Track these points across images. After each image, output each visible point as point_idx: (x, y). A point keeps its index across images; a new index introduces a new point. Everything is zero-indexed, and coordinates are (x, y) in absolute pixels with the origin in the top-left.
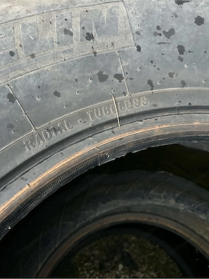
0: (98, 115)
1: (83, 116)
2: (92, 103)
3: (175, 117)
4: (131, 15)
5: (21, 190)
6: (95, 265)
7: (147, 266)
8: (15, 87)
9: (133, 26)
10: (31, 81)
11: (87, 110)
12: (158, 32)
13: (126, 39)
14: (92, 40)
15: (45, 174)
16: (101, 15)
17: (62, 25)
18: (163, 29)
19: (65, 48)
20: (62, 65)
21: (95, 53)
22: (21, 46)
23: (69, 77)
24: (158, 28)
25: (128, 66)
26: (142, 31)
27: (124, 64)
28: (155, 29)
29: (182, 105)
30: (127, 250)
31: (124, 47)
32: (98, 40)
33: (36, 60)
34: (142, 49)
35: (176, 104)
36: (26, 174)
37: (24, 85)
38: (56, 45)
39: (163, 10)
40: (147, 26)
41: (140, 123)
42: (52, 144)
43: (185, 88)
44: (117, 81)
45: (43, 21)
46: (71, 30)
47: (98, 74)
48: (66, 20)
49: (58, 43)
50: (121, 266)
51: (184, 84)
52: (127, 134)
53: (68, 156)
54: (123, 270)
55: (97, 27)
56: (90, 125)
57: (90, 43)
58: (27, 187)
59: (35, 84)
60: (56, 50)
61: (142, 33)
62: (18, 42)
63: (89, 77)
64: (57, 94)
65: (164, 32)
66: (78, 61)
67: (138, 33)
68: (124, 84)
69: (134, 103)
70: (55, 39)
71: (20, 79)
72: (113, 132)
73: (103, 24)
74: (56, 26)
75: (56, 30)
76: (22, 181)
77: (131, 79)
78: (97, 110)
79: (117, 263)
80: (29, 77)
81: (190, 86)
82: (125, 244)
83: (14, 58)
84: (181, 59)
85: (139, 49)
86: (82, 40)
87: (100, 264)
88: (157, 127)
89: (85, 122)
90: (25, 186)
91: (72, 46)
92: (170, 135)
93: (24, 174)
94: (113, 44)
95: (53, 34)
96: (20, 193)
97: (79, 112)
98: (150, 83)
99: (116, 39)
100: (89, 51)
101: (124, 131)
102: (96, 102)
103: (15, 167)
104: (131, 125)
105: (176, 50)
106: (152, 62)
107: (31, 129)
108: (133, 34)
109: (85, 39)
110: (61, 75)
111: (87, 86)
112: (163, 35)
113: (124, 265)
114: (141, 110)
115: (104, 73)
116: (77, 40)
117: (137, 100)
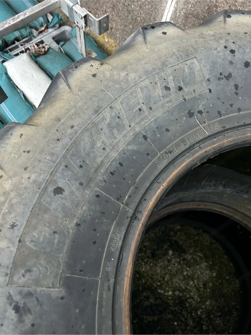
0: (191, 139)
1: (183, 141)
2: (187, 132)
3: (235, 133)
4: (202, 68)
5: (159, 188)
6: (148, 255)
7: (193, 249)
8: (145, 131)
9: (205, 75)
10: (153, 125)
11: (185, 137)
12: (221, 77)
13: (202, 86)
14: (182, 91)
15: (169, 179)
16: (184, 71)
17: (163, 84)
18: (224, 74)
19: (168, 99)
20: (168, 111)
21: (185, 99)
22: (143, 103)
23: (172, 118)
24: (221, 74)
25: (205, 104)
26: (211, 78)
27: (203, 103)
28: (219, 76)
29: (240, 124)
30: (174, 238)
31: (201, 92)
32: (186, 89)
33: (153, 111)
34: (212, 91)
35: (236, 124)
36: (159, 179)
37: (150, 128)
38: (162, 98)
39: (223, 59)
40: (213, 74)
41: (215, 139)
42: (170, 161)
43: (241, 113)
44: (199, 115)
45: (151, 83)
46: (169, 86)
47: (188, 113)
48: (164, 79)
49: (163, 97)
50: (171, 252)
51: (239, 110)
52: (209, 148)
53: (178, 167)
54: (173, 255)
55: (183, 81)
56: (188, 146)
57: (181, 93)
58: (162, 187)
59: (155, 127)
60: (163, 102)
61: (211, 80)
62: (141, 101)
63: (183, 116)
64: (167, 130)
65: (225, 76)
66: (176, 106)
67: (208, 80)
68: (204, 116)
69: (211, 128)
70: (161, 95)
71: (147, 125)
72: (200, 148)
73: (187, 78)
74: (159, 85)
75: (160, 88)
76: (158, 184)
77: (208, 112)
78: (190, 136)
79: (167, 250)
80: (151, 122)
81: (244, 111)
82: (172, 233)
83: (142, 112)
84: (237, 94)
85: (210, 91)
86: (176, 92)
87: (152, 253)
88: (226, 141)
89: (185, 145)
90: (160, 187)
91: (171, 97)
92: (233, 144)
93: (158, 180)
94: (194, 91)
95: (159, 91)
96: (159, 190)
97: (181, 139)
98: (219, 113)
99: (195, 87)
100: (181, 99)
101: (207, 146)
102: (190, 131)
103: (155, 177)
104: (210, 141)
105: (233, 88)
106: (219, 99)
107: (158, 154)
108: (206, 82)
109: (178, 91)
110: (168, 118)
111: (183, 121)
112: (224, 79)
113: (173, 250)
114: (216, 132)
115: (192, 112)
116: (173, 92)
117: (213, 126)
